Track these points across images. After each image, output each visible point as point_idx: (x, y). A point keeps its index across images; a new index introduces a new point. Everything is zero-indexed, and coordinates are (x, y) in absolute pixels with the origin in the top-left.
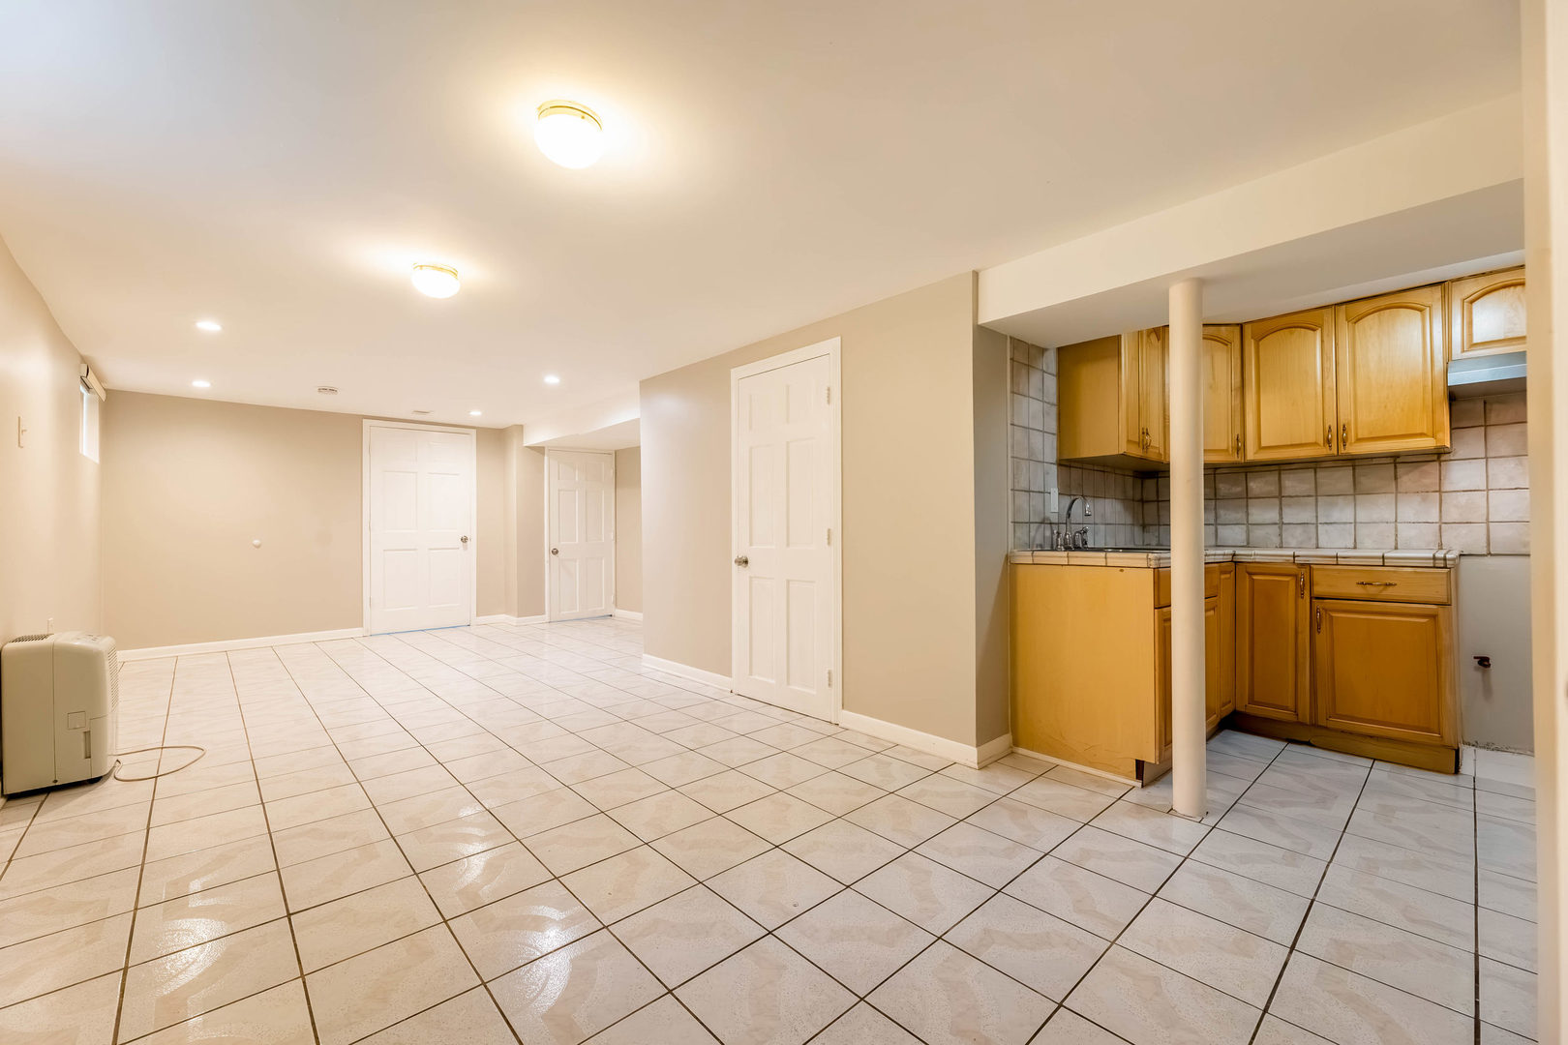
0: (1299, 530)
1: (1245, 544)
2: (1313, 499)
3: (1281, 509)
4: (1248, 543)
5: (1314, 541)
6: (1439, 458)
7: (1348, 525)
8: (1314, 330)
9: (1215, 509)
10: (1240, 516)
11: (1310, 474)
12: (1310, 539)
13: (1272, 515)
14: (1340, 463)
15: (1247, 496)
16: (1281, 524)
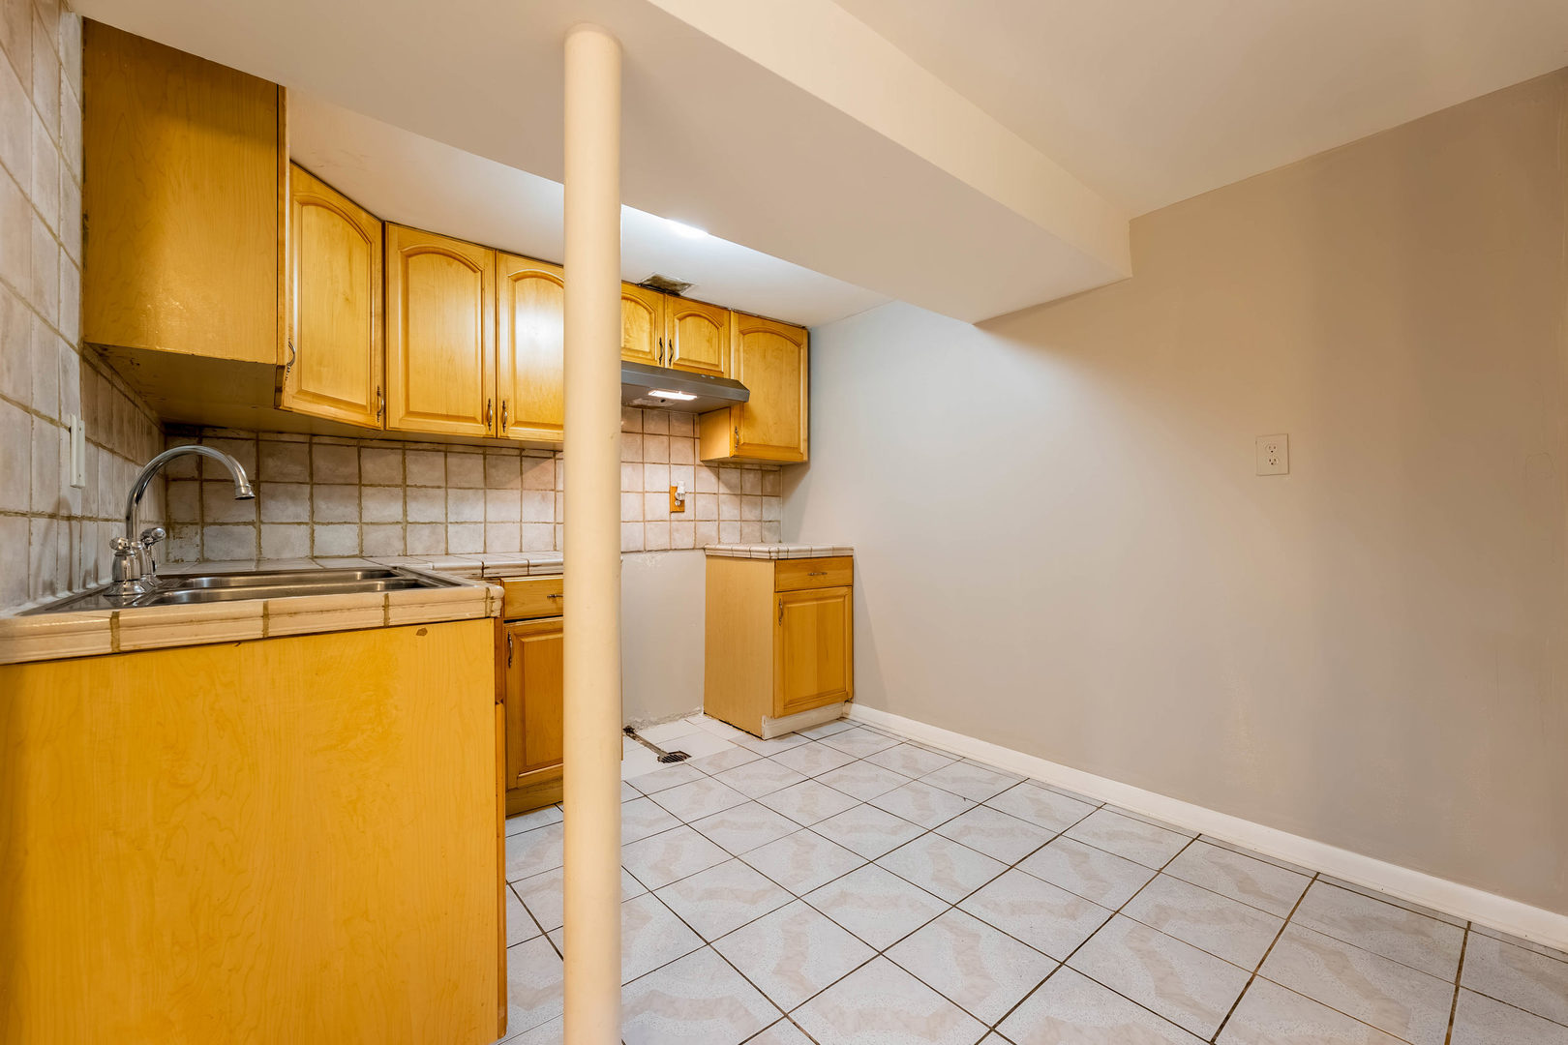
0: (426, 531)
1: (357, 552)
2: (442, 492)
3: (405, 503)
4: (362, 552)
5: (442, 546)
6: (554, 455)
7: (479, 525)
8: (475, 272)
9: (311, 498)
10: (349, 511)
11: (439, 459)
12: (438, 542)
13: (394, 510)
14: (472, 449)
15: (359, 483)
16: (405, 523)
